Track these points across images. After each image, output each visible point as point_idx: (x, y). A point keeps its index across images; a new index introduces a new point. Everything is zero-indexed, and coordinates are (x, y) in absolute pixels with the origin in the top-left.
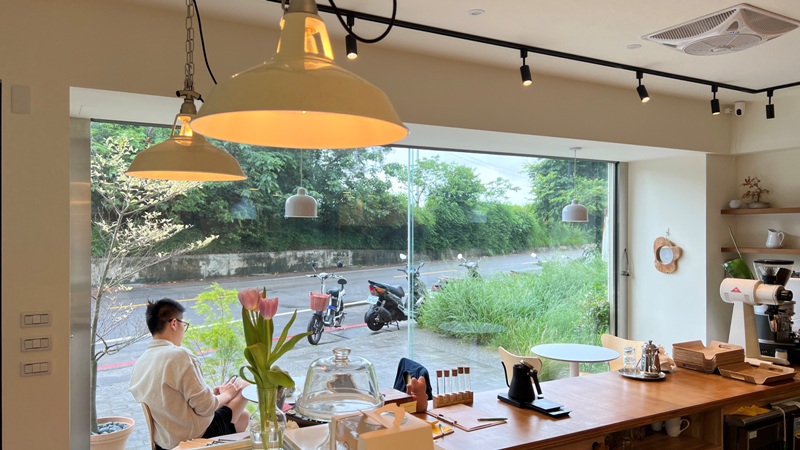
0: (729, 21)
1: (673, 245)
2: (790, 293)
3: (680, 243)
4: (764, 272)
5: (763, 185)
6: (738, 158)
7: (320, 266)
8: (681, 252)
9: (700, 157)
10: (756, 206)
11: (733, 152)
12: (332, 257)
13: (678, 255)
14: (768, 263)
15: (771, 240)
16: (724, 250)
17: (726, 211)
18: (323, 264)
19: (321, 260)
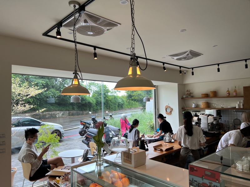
0: (187, 54)
1: (170, 107)
2: (200, 119)
3: (172, 107)
4: (194, 114)
5: (191, 92)
6: (185, 85)
7: (57, 117)
8: (172, 109)
9: (176, 84)
10: (190, 97)
11: (184, 83)
12: (62, 114)
13: (171, 110)
14: (195, 111)
15: (193, 106)
16: (182, 108)
17: (182, 98)
18: (59, 116)
19: (58, 115)
